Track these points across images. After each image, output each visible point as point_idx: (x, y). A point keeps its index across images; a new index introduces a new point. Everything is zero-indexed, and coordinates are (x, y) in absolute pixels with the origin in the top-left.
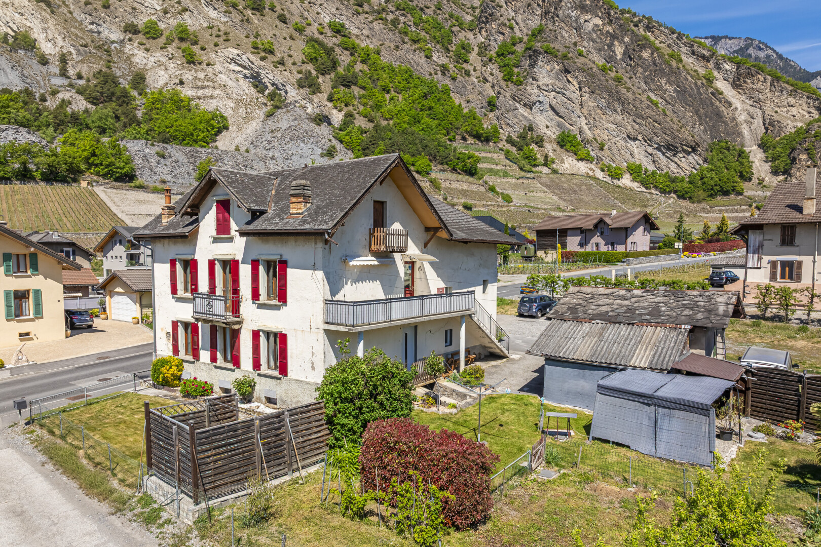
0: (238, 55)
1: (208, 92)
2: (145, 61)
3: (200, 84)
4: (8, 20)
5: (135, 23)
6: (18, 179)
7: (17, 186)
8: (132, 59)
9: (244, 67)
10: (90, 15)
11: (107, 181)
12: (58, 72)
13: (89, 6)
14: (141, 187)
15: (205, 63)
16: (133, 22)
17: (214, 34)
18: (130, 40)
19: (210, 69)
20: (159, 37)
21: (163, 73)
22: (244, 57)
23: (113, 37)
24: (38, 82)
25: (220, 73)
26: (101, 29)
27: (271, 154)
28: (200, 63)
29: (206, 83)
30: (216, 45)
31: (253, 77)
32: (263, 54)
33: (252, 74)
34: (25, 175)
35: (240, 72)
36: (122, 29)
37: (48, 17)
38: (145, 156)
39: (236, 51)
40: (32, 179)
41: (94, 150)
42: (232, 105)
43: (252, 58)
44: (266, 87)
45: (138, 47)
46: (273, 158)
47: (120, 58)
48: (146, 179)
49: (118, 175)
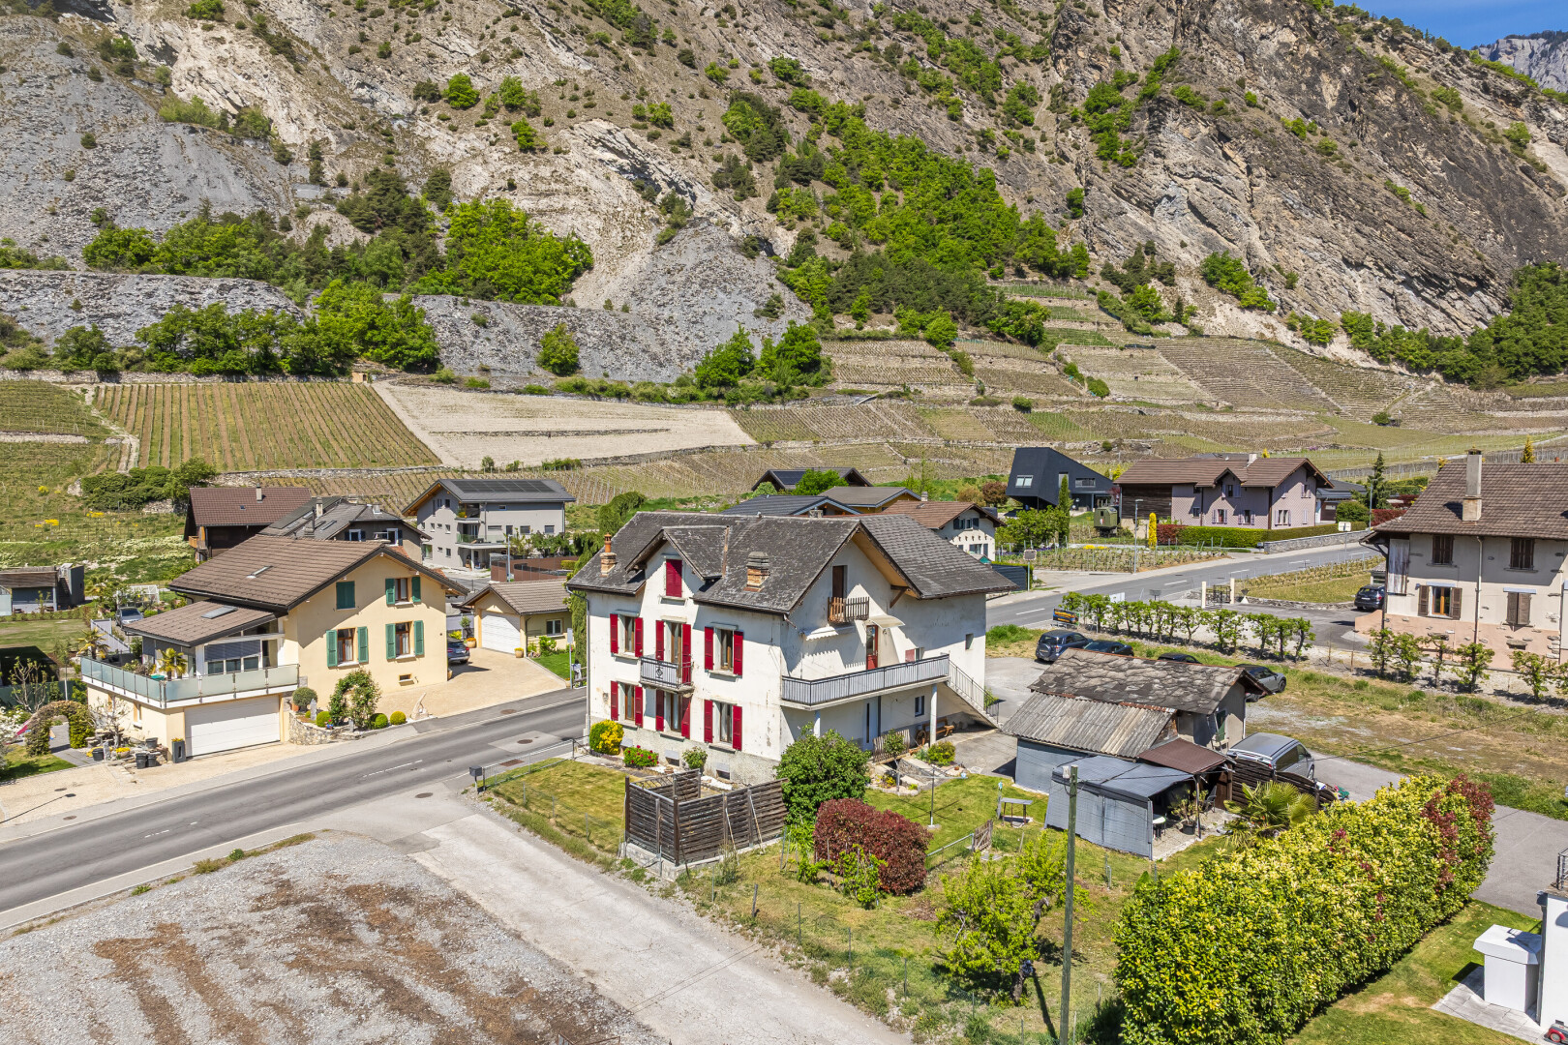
0: (610, 132)
1: (557, 202)
2: (450, 149)
3: (543, 187)
4: (227, 87)
5: (434, 82)
6: (255, 373)
7: (255, 384)
8: (427, 147)
9: (620, 154)
10: (359, 71)
11: (393, 371)
12: (307, 176)
13: (357, 56)
14: (448, 381)
15: (552, 149)
16: (429, 80)
17: (568, 95)
18: (425, 112)
19: (560, 160)
20: (473, 105)
21: (479, 169)
22: (620, 135)
23: (397, 107)
24: (277, 196)
25: (578, 166)
26: (376, 95)
27: (666, 314)
28: (544, 150)
29: (554, 186)
30: (571, 115)
31: (635, 171)
32: (653, 129)
33: (633, 166)
34: (265, 366)
35: (610, 162)
36: (411, 93)
37: (292, 79)
38: (454, 325)
39: (605, 126)
40: (278, 371)
41: (373, 320)
42: (599, 224)
43: (634, 136)
44: (658, 189)
45: (439, 124)
46: (670, 321)
47: (408, 144)
48: (453, 364)
49: (411, 360)
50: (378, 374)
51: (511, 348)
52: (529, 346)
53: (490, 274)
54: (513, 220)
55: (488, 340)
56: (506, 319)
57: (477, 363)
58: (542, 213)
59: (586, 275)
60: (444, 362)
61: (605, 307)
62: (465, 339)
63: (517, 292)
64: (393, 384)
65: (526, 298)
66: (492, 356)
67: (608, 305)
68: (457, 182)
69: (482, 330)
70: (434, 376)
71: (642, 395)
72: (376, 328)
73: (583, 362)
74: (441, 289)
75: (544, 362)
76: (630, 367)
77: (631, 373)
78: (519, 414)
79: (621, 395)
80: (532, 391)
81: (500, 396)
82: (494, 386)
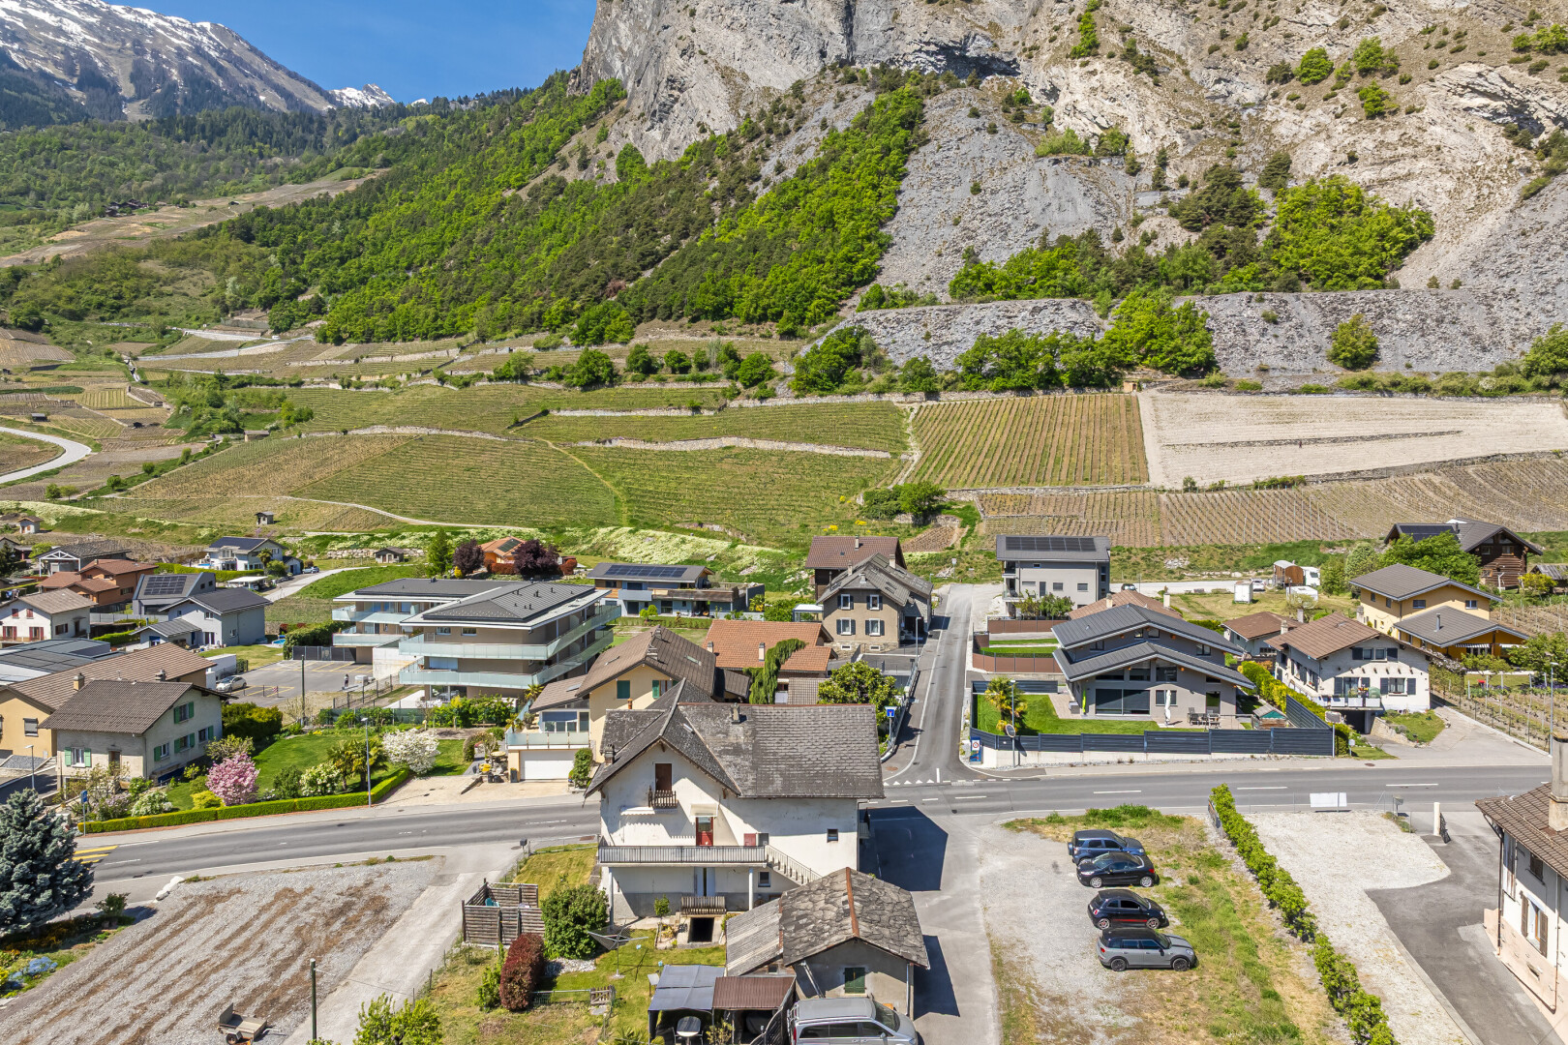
0: (1480, 75)
1: (1401, 168)
2: (1295, 128)
3: (1387, 154)
5: (1288, 61)
8: (1273, 131)
9: (1494, 96)
10: (1216, 68)
11: (1168, 378)
13: (1216, 54)
14: (1217, 385)
15: (1403, 109)
16: (1283, 62)
17: (1434, 42)
18: (1275, 95)
19: (1413, 120)
20: (1324, 78)
21: (1321, 145)
22: (1493, 77)
23: (1250, 96)
25: (1433, 123)
26: (1231, 87)
27: (1508, 284)
28: (1394, 113)
29: (1401, 150)
30: (1433, 66)
31: (1512, 112)
32: (1537, 59)
33: (1510, 107)
35: (1480, 108)
36: (1264, 79)
37: (1148, 93)
38: (1241, 325)
39: (1474, 69)
41: (1152, 329)
42: (1450, 185)
43: (1511, 73)
45: (1287, 105)
46: (1510, 295)
47: (1254, 133)
48: (1234, 367)
49: (1184, 366)
50: (1148, 382)
51: (1300, 343)
52: (1323, 339)
53: (1302, 262)
54: (1348, 196)
55: (1276, 336)
56: (1303, 312)
57: (1257, 363)
58: (1383, 183)
59: (1423, 247)
60: (1221, 365)
61: (1430, 286)
62: (1250, 338)
63: (1330, 277)
64: (1161, 391)
65: (1336, 284)
66: (1276, 354)
67: (1434, 283)
68: (1297, 165)
69: (1271, 328)
70: (1204, 381)
71: (1445, 388)
72: (1155, 337)
73: (1383, 353)
74: (1240, 286)
75: (1334, 357)
76: (1442, 353)
77: (1442, 361)
78: (1281, 419)
79: (1419, 389)
80: (1308, 391)
81: (1271, 398)
82: (1268, 387)
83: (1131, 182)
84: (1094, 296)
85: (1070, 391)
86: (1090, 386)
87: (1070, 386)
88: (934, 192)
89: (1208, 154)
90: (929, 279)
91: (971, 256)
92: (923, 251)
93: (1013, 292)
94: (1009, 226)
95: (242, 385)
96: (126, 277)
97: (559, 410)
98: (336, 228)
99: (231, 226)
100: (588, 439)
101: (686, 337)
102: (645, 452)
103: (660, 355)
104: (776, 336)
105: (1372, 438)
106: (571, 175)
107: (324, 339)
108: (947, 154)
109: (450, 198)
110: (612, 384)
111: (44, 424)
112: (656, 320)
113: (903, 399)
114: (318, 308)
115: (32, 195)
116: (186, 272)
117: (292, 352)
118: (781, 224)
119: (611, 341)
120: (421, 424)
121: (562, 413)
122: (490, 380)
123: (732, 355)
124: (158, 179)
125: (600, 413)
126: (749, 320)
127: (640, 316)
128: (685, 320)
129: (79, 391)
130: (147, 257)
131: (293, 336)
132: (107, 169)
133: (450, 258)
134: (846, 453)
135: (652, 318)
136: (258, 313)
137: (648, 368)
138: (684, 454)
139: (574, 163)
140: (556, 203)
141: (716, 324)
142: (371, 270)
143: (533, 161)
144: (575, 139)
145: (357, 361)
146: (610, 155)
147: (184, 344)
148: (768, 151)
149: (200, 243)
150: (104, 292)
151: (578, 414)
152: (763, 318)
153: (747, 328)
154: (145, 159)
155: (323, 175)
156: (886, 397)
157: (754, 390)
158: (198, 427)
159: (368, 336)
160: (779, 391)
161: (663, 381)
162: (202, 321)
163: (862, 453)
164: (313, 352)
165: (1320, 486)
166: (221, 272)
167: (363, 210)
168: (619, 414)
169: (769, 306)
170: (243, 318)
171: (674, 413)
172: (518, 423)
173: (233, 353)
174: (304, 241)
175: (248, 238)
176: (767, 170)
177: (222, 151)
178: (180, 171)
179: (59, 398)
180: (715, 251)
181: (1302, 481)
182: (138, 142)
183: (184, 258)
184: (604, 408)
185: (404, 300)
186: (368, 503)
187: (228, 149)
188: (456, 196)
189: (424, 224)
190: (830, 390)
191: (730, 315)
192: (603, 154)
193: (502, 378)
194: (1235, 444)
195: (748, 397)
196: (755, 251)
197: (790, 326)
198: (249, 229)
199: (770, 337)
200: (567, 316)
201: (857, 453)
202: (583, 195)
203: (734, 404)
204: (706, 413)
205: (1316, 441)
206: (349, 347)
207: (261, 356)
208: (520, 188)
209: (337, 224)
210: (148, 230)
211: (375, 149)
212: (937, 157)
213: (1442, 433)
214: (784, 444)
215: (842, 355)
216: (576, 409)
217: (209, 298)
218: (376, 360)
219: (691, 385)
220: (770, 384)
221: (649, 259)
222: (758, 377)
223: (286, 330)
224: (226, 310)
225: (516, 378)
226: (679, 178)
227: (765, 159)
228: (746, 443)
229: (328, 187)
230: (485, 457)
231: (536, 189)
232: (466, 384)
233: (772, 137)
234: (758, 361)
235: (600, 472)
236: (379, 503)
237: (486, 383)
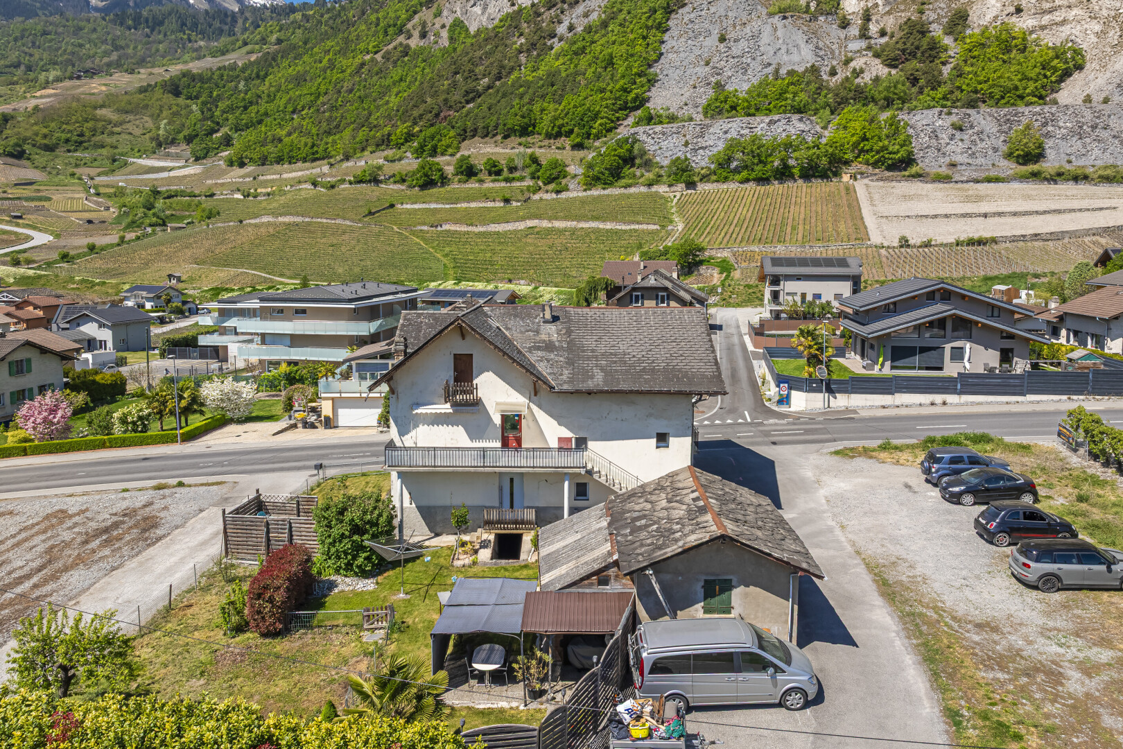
1: (1059, 16)
6: (776, 179)
11: (876, 171)
12: (857, 34)
14: (918, 176)
24: (833, 52)
34: (783, 173)
38: (934, 131)
40: (791, 176)
41: (865, 133)
48: (928, 162)
49: (890, 162)
50: (862, 174)
51: (980, 145)
52: (999, 143)
53: (979, 87)
54: (1014, 38)
55: (962, 140)
56: (983, 122)
57: (947, 160)
58: (1043, 28)
59: (1076, 75)
60: (919, 161)
61: (1085, 101)
62: (942, 141)
63: (1003, 98)
64: (872, 180)
65: (1008, 102)
66: (962, 153)
67: (1088, 99)
68: (973, 18)
69: (958, 135)
70: (907, 173)
71: (1101, 177)
72: (867, 140)
73: (1048, 151)
74: (932, 104)
75: (1009, 155)
76: (1096, 152)
77: (1095, 158)
78: (968, 199)
79: (1079, 178)
80: (989, 180)
81: (959, 185)
82: (957, 177)
83: (842, 33)
84: (815, 114)
85: (800, 182)
86: (816, 177)
87: (800, 177)
88: (690, 42)
89: (902, 11)
90: (686, 105)
91: (719, 86)
92: (681, 85)
93: (752, 111)
94: (748, 65)
95: (170, 197)
96: (86, 120)
97: (402, 204)
98: (241, 86)
99: (164, 85)
100: (424, 224)
101: (499, 150)
102: (468, 233)
103: (479, 163)
104: (568, 147)
105: (1045, 212)
106: (414, 43)
107: (231, 164)
108: (700, 13)
109: (325, 61)
110: (443, 184)
111: (20, 221)
112: (476, 138)
113: (668, 189)
114: (227, 142)
115: (23, 67)
116: (130, 117)
117: (207, 174)
118: (572, 66)
119: (443, 154)
120: (298, 215)
121: (405, 206)
122: (351, 183)
123: (535, 160)
124: (114, 56)
125: (433, 206)
126: (549, 136)
127: (464, 135)
128: (499, 138)
129: (49, 199)
130: (102, 106)
131: (208, 162)
132: (77, 49)
133: (324, 104)
134: (624, 227)
135: (474, 136)
136: (184, 146)
137: (469, 172)
138: (498, 233)
139: (416, 34)
140: (403, 62)
141: (523, 140)
142: (266, 114)
143: (386, 33)
144: (417, 17)
145: (255, 178)
146: (443, 26)
147: (129, 169)
148: (562, 16)
149: (142, 96)
150: (70, 132)
151: (416, 206)
152: (558, 135)
153: (546, 142)
154: (105, 42)
155: (233, 50)
156: (655, 189)
157: (552, 186)
158: (133, 222)
159: (264, 161)
160: (571, 186)
161: (481, 181)
162: (142, 153)
163: (636, 227)
164: (222, 173)
165: (1008, 244)
166: (156, 118)
167: (262, 73)
168: (447, 206)
169: (563, 125)
170: (173, 150)
171: (490, 204)
172: (370, 213)
173: (165, 175)
174: (218, 95)
175: (176, 93)
176: (562, 29)
177: (161, 37)
178: (130, 51)
179: (33, 204)
180: (521, 86)
181: (994, 241)
182: (99, 29)
183: (129, 107)
184: (437, 202)
185: (289, 134)
186: (255, 269)
187: (165, 35)
188: (329, 60)
189: (305, 80)
190: (611, 184)
191: (532, 133)
192: (437, 26)
193: (360, 182)
194: (936, 216)
195: (547, 192)
196: (553, 86)
197: (578, 140)
198: (178, 87)
199: (564, 148)
200: (409, 137)
201: (633, 227)
202: (424, 56)
203: (537, 197)
204: (514, 204)
205: (1000, 214)
206: (250, 169)
207: (185, 177)
208: (376, 53)
209: (242, 83)
210: (104, 88)
211: (271, 32)
212: (692, 16)
213: (1101, 209)
214: (575, 223)
215: (620, 157)
216: (416, 203)
217: (147, 136)
218: (269, 177)
219: (503, 184)
220: (564, 181)
221: (471, 95)
222: (555, 176)
223: (204, 158)
224: (160, 145)
225: (370, 181)
226: (494, 38)
227: (560, 22)
228: (545, 224)
229: (237, 58)
230: (346, 237)
231: (388, 53)
232: (333, 187)
233: (566, 6)
234: (555, 164)
235: (433, 248)
236: (263, 269)
237: (348, 186)
